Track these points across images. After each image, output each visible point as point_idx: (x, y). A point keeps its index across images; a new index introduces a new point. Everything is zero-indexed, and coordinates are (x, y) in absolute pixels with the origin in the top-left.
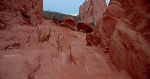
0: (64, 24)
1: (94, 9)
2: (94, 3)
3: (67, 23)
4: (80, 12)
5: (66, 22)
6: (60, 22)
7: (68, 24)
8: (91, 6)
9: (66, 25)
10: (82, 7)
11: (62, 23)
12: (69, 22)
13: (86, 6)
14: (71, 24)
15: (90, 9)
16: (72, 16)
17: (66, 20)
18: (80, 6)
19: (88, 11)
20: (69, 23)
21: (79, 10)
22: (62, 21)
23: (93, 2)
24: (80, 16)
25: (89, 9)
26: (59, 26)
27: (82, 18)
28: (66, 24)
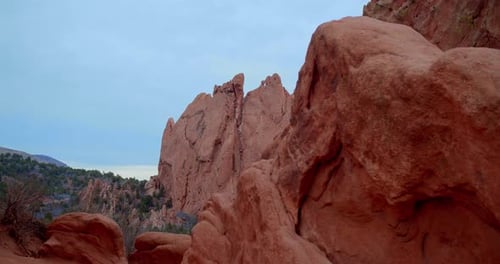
0: (61, 247)
1: (250, 142)
2: (247, 110)
3: (80, 239)
4: (168, 160)
5: (72, 237)
6: (43, 233)
7: (80, 245)
8: (232, 124)
9: (70, 249)
10: (181, 129)
11: (51, 242)
12: (91, 236)
13: (201, 127)
14: (97, 245)
15: (228, 141)
16: (118, 179)
17: (75, 223)
18: (170, 124)
19: (213, 157)
20: (88, 241)
21: (164, 148)
22: (50, 228)
23: (242, 105)
24: (164, 183)
25: (218, 143)
26: (34, 255)
27: (176, 193)
28: (71, 243)
